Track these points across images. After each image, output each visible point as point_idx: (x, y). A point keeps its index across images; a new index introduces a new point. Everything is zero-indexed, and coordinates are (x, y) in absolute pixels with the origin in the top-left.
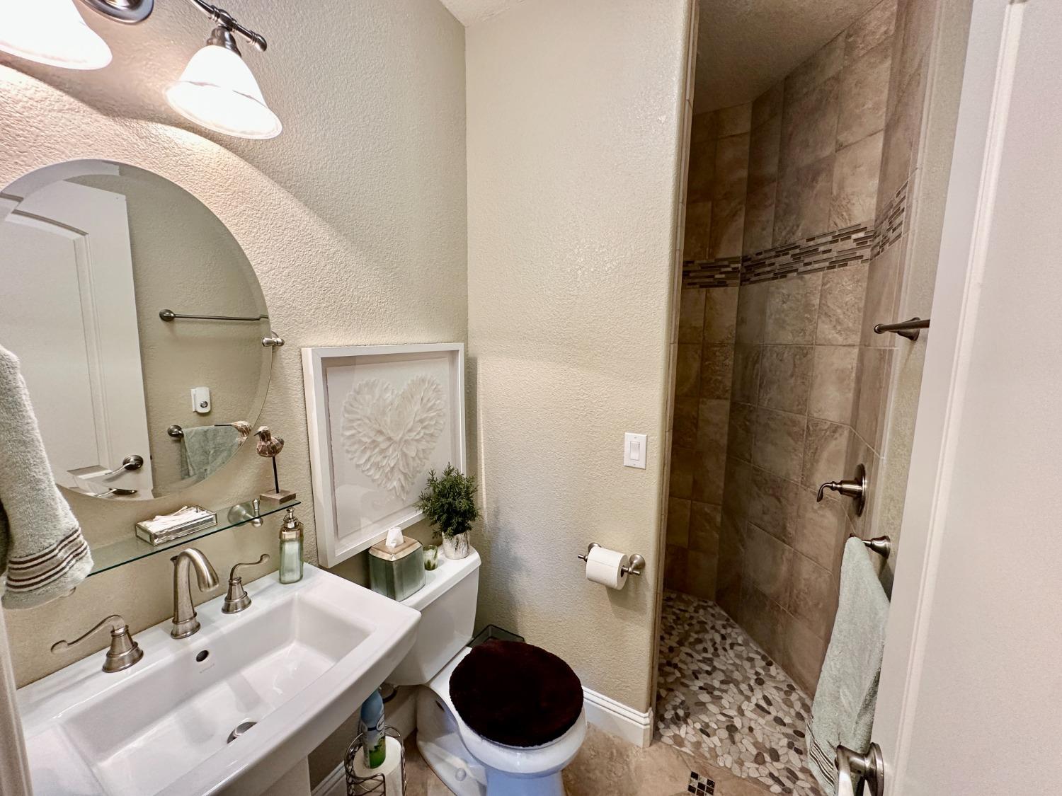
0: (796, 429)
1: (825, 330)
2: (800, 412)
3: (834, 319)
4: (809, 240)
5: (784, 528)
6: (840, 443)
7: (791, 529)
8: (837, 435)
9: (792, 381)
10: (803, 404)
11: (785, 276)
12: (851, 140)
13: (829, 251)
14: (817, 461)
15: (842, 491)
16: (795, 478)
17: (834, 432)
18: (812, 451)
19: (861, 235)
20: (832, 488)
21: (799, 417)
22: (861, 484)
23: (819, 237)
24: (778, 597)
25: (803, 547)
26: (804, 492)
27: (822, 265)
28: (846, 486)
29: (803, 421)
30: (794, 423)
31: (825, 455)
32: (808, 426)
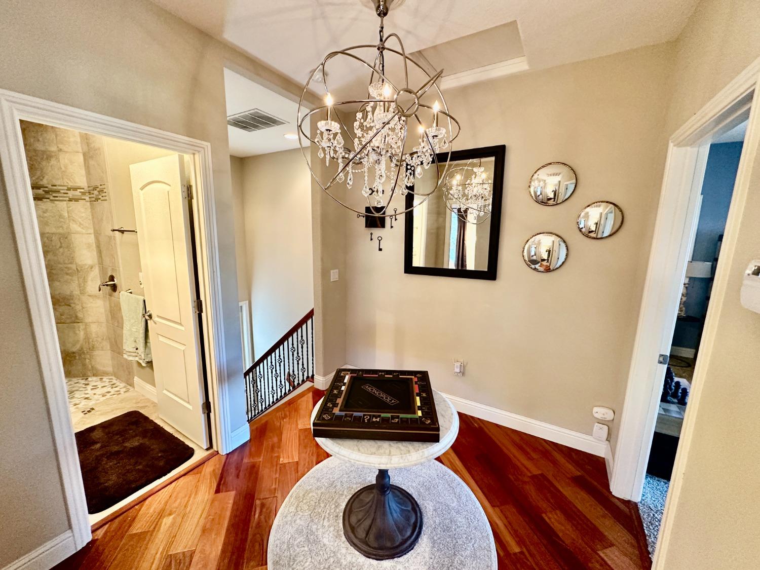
0: (70, 271)
1: (74, 227)
2: (71, 263)
3: (78, 223)
4: (52, 186)
5: (76, 317)
6: (96, 272)
7: (80, 315)
8: (93, 269)
9: (61, 250)
10: (72, 260)
11: (42, 200)
12: (66, 150)
13: (67, 193)
14: (87, 282)
15: (107, 285)
16: (76, 292)
17: (91, 268)
18: (82, 279)
19: (82, 190)
20: (104, 285)
21: (70, 266)
22: (114, 281)
23: (59, 186)
24: (82, 349)
25: (89, 320)
26: (83, 297)
27: (65, 199)
28: (108, 283)
29: (74, 267)
30: (68, 268)
31: (90, 278)
32: (77, 269)
